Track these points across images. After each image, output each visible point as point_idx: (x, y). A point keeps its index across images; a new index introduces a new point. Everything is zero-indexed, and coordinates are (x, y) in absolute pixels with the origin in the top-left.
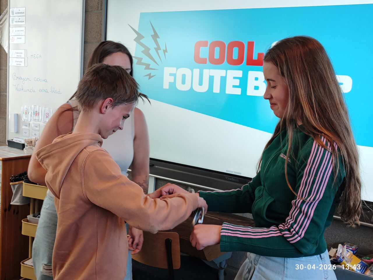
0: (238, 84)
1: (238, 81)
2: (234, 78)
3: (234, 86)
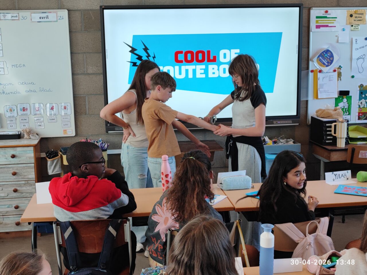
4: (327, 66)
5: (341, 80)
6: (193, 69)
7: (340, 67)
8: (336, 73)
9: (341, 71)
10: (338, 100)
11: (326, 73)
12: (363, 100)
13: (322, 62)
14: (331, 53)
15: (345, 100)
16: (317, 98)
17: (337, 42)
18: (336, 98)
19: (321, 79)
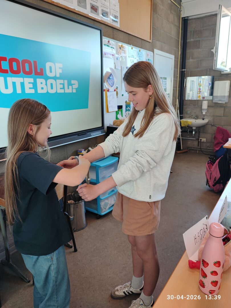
1: (32, 85)
2: (29, 83)
3: (30, 88)
4: (112, 87)
5: (118, 97)
6: (21, 83)
7: (117, 88)
8: (116, 92)
9: (118, 91)
10: (117, 113)
11: (111, 92)
12: (127, 111)
13: (108, 83)
14: (113, 76)
15: (120, 112)
16: (108, 112)
17: (115, 68)
18: (116, 111)
19: (109, 97)
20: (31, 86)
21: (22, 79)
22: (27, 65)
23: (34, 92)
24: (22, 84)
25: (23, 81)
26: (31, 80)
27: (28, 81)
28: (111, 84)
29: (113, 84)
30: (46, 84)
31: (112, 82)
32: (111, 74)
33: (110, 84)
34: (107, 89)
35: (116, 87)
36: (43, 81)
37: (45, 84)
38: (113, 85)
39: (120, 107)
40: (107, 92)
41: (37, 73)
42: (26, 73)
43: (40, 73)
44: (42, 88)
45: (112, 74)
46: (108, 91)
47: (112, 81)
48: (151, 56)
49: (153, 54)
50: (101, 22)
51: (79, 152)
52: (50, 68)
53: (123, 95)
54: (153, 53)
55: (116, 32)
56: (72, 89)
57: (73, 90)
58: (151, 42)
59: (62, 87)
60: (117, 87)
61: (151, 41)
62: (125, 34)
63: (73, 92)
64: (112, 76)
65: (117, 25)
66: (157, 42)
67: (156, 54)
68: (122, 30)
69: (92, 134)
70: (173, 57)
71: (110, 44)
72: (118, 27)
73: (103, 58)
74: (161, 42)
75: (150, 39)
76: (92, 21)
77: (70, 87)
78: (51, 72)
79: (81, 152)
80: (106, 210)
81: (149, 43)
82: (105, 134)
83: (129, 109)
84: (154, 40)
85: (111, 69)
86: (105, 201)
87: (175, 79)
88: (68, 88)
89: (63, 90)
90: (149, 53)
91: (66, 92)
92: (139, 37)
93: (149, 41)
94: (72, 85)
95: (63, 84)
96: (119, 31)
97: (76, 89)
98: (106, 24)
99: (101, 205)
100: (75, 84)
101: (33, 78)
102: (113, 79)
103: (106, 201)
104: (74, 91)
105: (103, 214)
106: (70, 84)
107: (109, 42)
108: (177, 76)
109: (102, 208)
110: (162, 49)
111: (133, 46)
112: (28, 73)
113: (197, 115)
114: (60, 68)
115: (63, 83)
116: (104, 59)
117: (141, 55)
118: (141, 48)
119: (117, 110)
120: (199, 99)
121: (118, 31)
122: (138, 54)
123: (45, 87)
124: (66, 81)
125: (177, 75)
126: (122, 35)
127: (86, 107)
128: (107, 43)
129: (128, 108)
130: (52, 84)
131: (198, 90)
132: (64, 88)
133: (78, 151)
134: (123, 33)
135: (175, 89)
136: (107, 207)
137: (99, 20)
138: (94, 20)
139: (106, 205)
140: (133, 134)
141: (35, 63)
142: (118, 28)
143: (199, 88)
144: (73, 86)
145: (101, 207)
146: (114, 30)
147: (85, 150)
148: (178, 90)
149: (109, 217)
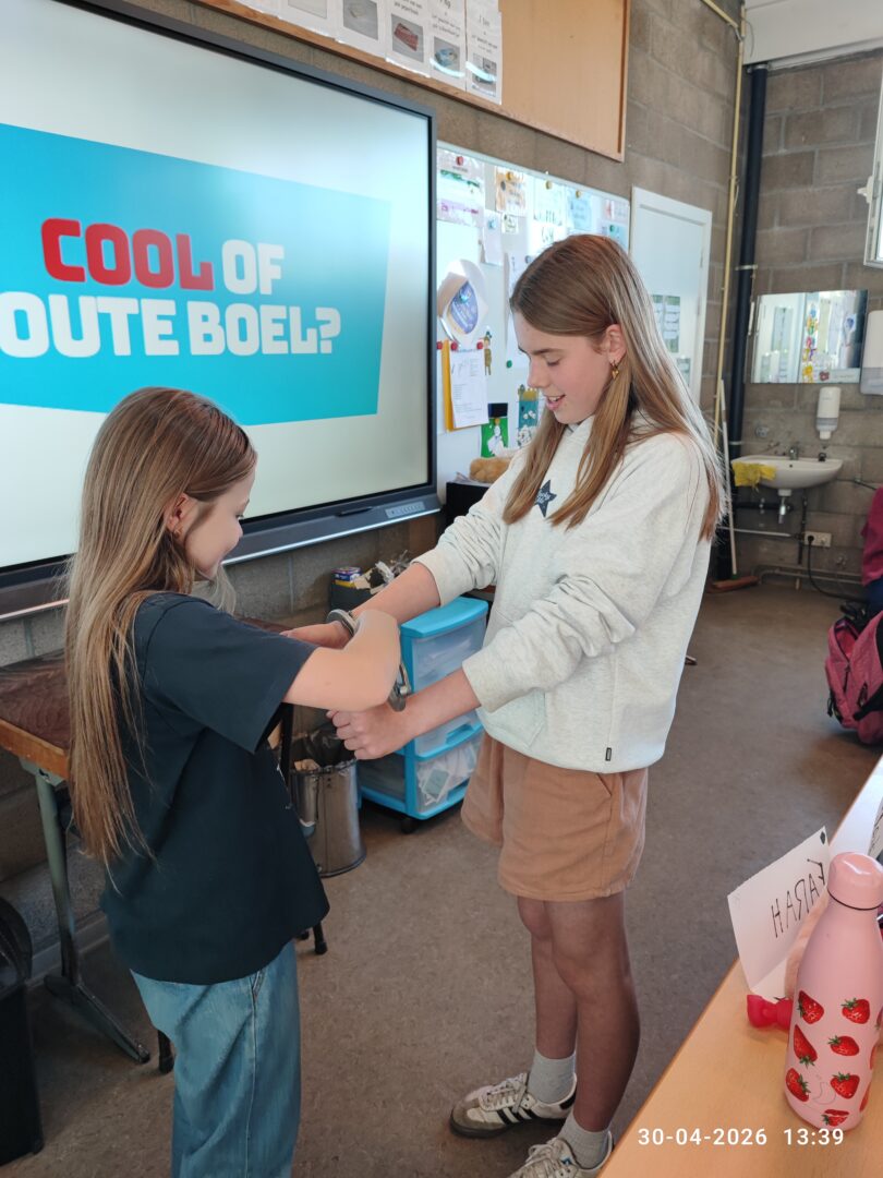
0: (170, 332)
1: (169, 324)
2: (160, 317)
3: (162, 337)
4: (468, 331)
5: (489, 372)
6: (130, 316)
7: (488, 337)
8: (482, 351)
9: (490, 347)
10: (486, 431)
11: (465, 351)
12: (525, 427)
13: (455, 317)
14: (472, 291)
15: (497, 430)
16: (451, 426)
17: (483, 260)
18: (483, 426)
19: (456, 370)
20: (167, 327)
21: (134, 301)
22: (153, 252)
23: (176, 353)
24: (135, 323)
25: (136, 312)
26: (168, 307)
27: (156, 309)
28: (468, 320)
29: (474, 323)
30: (222, 323)
31: (468, 313)
32: (466, 286)
33: (460, 323)
34: (450, 343)
35: (484, 335)
36: (211, 309)
37: (218, 320)
38: (474, 326)
39: (498, 411)
40: (451, 353)
41: (189, 282)
42: (148, 280)
43: (201, 281)
44: (208, 338)
45: (470, 283)
46: (454, 347)
47: (470, 309)
48: (620, 214)
49: (627, 206)
50: (431, 85)
51: (340, 579)
52: (239, 260)
53: (509, 364)
54: (627, 202)
55: (487, 124)
56: (319, 339)
57: (323, 343)
58: (623, 160)
59: (281, 333)
60: (488, 333)
61: (621, 157)
62: (523, 131)
63: (323, 351)
64: (468, 291)
65: (493, 98)
66: (646, 160)
67: (642, 206)
68: (512, 117)
69: (389, 512)
70: (706, 216)
71: (466, 171)
72: (498, 106)
73: (438, 222)
74: (663, 160)
75: (619, 151)
76: (398, 83)
77: (311, 333)
78: (240, 275)
79: (348, 580)
80: (438, 800)
81: (612, 163)
82: (438, 510)
83: (533, 416)
84: (634, 151)
85: (466, 264)
86: (435, 768)
87: (714, 303)
88: (304, 338)
89: (285, 343)
90: (613, 203)
91: (293, 352)
92: (576, 141)
93: (614, 155)
94: (317, 324)
95: (286, 323)
96: (502, 121)
97: (333, 339)
98: (450, 92)
99: (418, 782)
100: (328, 322)
101: (174, 299)
102: (473, 302)
103: (440, 766)
104: (327, 348)
105: (426, 814)
106: (309, 321)
107: (459, 161)
108: (723, 292)
109: (423, 791)
110: (663, 189)
111: (551, 178)
112: (156, 282)
113: (798, 443)
114: (273, 262)
115: (285, 317)
116: (440, 226)
117: (582, 209)
118: (584, 183)
119: (485, 419)
120: (806, 379)
121: (493, 118)
122: (572, 208)
123: (217, 332)
124: (295, 313)
125: (723, 285)
126: (509, 135)
127: (371, 408)
128: (454, 168)
129: (530, 413)
130: (242, 323)
131: (805, 347)
132: (286, 337)
133: (337, 576)
134: (516, 127)
135: (711, 340)
136: (441, 787)
137: (424, 77)
138: (407, 80)
139: (438, 779)
140: (544, 515)
141: (183, 241)
142: (496, 110)
143: (809, 339)
144: (322, 327)
145: (419, 790)
146: (482, 115)
147: (361, 573)
148: (726, 345)
149: (450, 825)
